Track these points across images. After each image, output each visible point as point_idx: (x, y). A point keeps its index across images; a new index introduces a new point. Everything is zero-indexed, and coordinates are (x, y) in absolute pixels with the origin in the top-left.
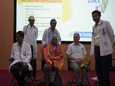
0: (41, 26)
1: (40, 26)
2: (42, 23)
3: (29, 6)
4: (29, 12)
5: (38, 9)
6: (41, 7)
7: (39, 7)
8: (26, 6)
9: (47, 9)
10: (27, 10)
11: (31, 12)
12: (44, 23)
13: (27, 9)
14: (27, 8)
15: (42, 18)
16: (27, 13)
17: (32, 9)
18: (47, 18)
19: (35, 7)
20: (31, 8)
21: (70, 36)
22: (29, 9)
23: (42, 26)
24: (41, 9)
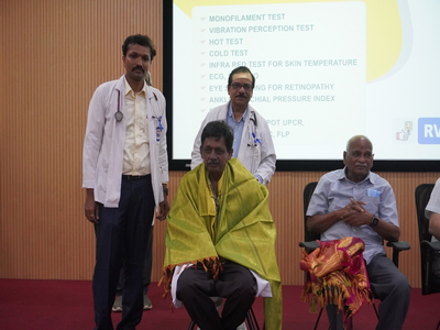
0: (275, 98)
1: (271, 99)
2: (280, 87)
3: (222, 19)
4: (225, 42)
5: (260, 29)
6: (272, 16)
7: (267, 17)
8: (212, 19)
9: (301, 27)
10: (215, 36)
11: (230, 41)
12: (287, 87)
13: (217, 30)
14: (215, 24)
15: (280, 63)
16: (214, 48)
17: (236, 30)
18: (299, 63)
19: (249, 18)
20: (234, 23)
21: (401, 136)
22: (223, 29)
23: (279, 98)
24: (275, 28)
